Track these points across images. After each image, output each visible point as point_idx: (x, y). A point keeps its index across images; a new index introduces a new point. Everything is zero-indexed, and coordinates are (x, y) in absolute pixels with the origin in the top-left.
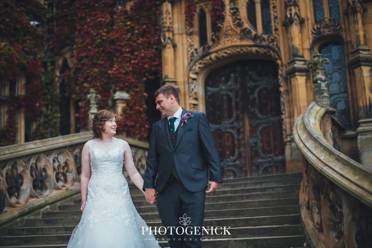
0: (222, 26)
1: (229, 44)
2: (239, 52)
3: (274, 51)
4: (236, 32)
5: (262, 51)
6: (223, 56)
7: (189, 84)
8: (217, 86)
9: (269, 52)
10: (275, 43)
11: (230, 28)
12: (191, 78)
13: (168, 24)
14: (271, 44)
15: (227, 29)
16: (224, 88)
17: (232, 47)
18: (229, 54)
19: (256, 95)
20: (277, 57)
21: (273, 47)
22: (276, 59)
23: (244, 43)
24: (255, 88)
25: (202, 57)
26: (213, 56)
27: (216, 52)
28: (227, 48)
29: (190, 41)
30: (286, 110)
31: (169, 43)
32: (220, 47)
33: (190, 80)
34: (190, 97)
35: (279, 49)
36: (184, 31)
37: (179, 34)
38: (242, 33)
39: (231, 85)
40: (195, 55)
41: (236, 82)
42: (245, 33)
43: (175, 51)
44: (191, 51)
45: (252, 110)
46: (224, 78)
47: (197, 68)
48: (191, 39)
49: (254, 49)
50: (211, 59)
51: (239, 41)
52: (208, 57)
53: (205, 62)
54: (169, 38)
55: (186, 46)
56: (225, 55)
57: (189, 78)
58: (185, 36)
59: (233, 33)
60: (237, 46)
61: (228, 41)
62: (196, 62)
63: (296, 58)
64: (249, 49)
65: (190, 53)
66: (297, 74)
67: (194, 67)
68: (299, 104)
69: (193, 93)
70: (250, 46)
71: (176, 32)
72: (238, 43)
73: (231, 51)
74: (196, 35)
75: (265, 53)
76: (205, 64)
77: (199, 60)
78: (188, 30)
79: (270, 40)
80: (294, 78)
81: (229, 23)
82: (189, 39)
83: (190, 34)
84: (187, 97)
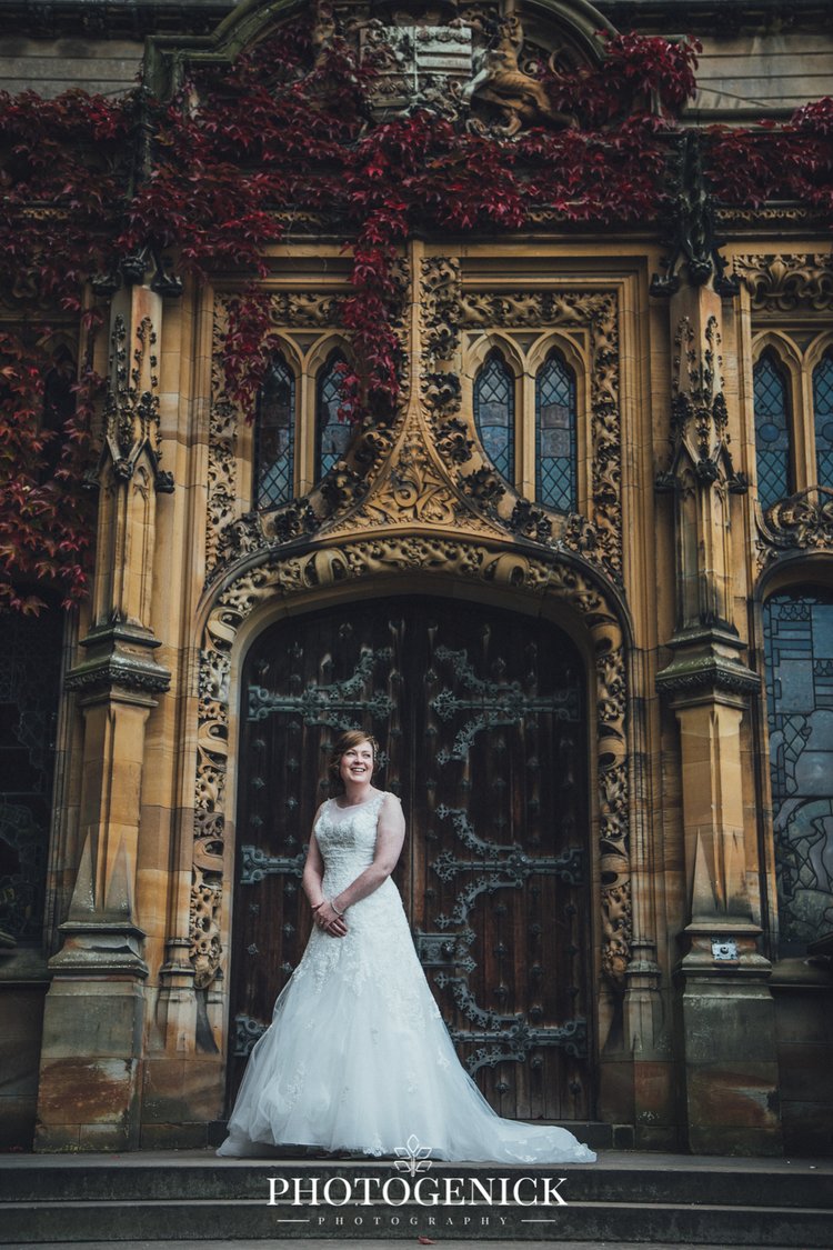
0: (385, 441)
1: (405, 522)
2: (435, 562)
3: (594, 582)
4: (445, 479)
5: (541, 575)
6: (365, 567)
7: (203, 662)
8: (297, 689)
9: (573, 584)
10: (600, 553)
11: (422, 458)
12: (213, 636)
13: (146, 386)
14: (586, 555)
15: (408, 459)
16: (323, 697)
17: (415, 536)
18: (394, 563)
19: (463, 749)
20: (603, 609)
21: (594, 568)
22: (601, 619)
23: (471, 529)
24: (462, 718)
25: (274, 560)
26: (324, 559)
27: (341, 545)
28: (393, 538)
29: (222, 477)
30: (639, 836)
31: (141, 470)
32: (364, 526)
33: (210, 647)
34: (201, 721)
35: (620, 581)
36: (201, 431)
37: (178, 437)
38: (467, 489)
39: (357, 694)
40: (246, 540)
41: (378, 681)
42: (481, 490)
43: (160, 507)
44: (223, 522)
45: (443, 811)
46: (327, 659)
47: (242, 597)
48: (225, 468)
49: (508, 562)
50: (311, 570)
51: (449, 518)
52: (303, 561)
53: (283, 577)
54: (147, 447)
55: (203, 497)
56: (374, 564)
57: (207, 635)
58: (203, 451)
59: (429, 479)
60: (437, 538)
61: (402, 509)
62: (242, 576)
63: (715, 632)
64: (489, 558)
65: (217, 528)
66: (717, 696)
67: (234, 593)
68: (720, 824)
69: (215, 705)
70: (494, 547)
71: (169, 425)
72: (447, 524)
73: (404, 551)
74: (243, 456)
75: (552, 585)
76: (278, 586)
77: (260, 566)
78: (219, 429)
79: (583, 540)
80: (703, 713)
81: (420, 438)
82: (218, 466)
83: (223, 449)
84: (192, 719)
